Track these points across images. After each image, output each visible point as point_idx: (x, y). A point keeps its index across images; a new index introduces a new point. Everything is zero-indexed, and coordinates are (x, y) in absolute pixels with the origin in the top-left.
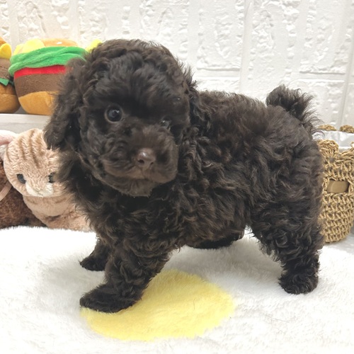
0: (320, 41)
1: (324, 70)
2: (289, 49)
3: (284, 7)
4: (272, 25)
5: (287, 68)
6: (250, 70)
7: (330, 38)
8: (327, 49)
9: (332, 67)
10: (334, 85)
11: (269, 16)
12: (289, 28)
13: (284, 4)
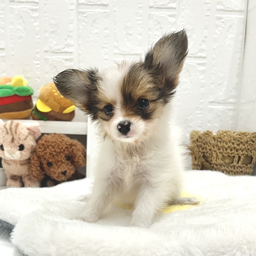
0: (220, 84)
1: (223, 100)
2: (202, 89)
3: (197, 66)
4: (190, 76)
5: (201, 99)
6: (179, 100)
7: (226, 83)
8: (224, 89)
9: (229, 99)
10: (230, 110)
11: (188, 71)
12: (201, 77)
13: (197, 64)
